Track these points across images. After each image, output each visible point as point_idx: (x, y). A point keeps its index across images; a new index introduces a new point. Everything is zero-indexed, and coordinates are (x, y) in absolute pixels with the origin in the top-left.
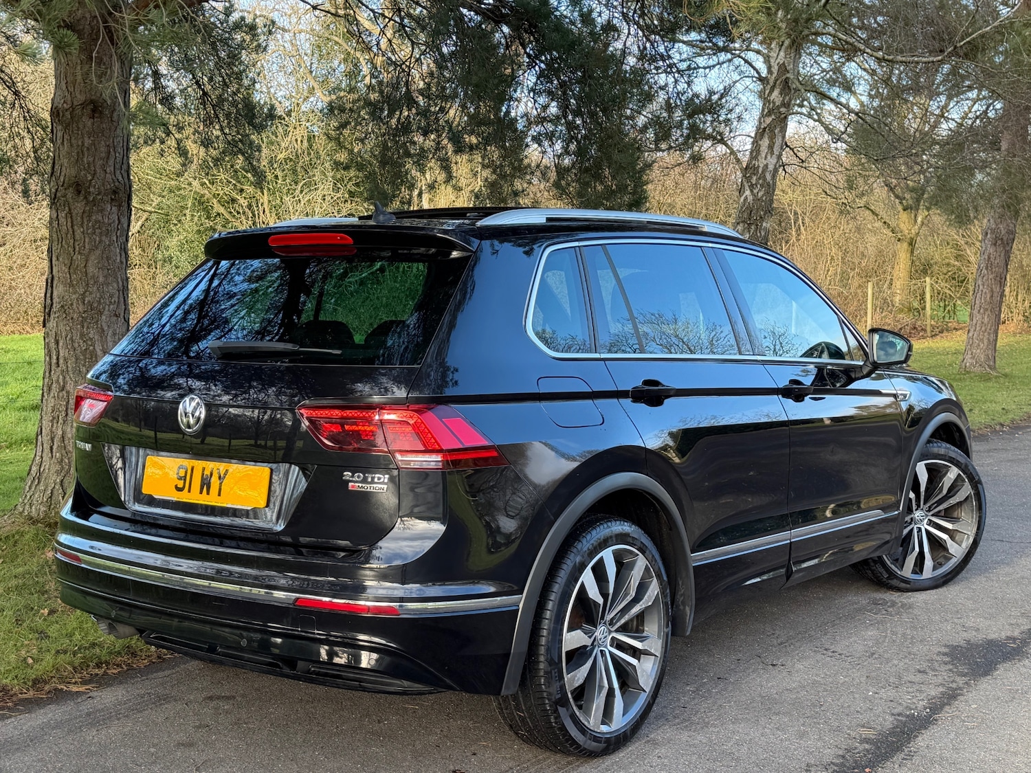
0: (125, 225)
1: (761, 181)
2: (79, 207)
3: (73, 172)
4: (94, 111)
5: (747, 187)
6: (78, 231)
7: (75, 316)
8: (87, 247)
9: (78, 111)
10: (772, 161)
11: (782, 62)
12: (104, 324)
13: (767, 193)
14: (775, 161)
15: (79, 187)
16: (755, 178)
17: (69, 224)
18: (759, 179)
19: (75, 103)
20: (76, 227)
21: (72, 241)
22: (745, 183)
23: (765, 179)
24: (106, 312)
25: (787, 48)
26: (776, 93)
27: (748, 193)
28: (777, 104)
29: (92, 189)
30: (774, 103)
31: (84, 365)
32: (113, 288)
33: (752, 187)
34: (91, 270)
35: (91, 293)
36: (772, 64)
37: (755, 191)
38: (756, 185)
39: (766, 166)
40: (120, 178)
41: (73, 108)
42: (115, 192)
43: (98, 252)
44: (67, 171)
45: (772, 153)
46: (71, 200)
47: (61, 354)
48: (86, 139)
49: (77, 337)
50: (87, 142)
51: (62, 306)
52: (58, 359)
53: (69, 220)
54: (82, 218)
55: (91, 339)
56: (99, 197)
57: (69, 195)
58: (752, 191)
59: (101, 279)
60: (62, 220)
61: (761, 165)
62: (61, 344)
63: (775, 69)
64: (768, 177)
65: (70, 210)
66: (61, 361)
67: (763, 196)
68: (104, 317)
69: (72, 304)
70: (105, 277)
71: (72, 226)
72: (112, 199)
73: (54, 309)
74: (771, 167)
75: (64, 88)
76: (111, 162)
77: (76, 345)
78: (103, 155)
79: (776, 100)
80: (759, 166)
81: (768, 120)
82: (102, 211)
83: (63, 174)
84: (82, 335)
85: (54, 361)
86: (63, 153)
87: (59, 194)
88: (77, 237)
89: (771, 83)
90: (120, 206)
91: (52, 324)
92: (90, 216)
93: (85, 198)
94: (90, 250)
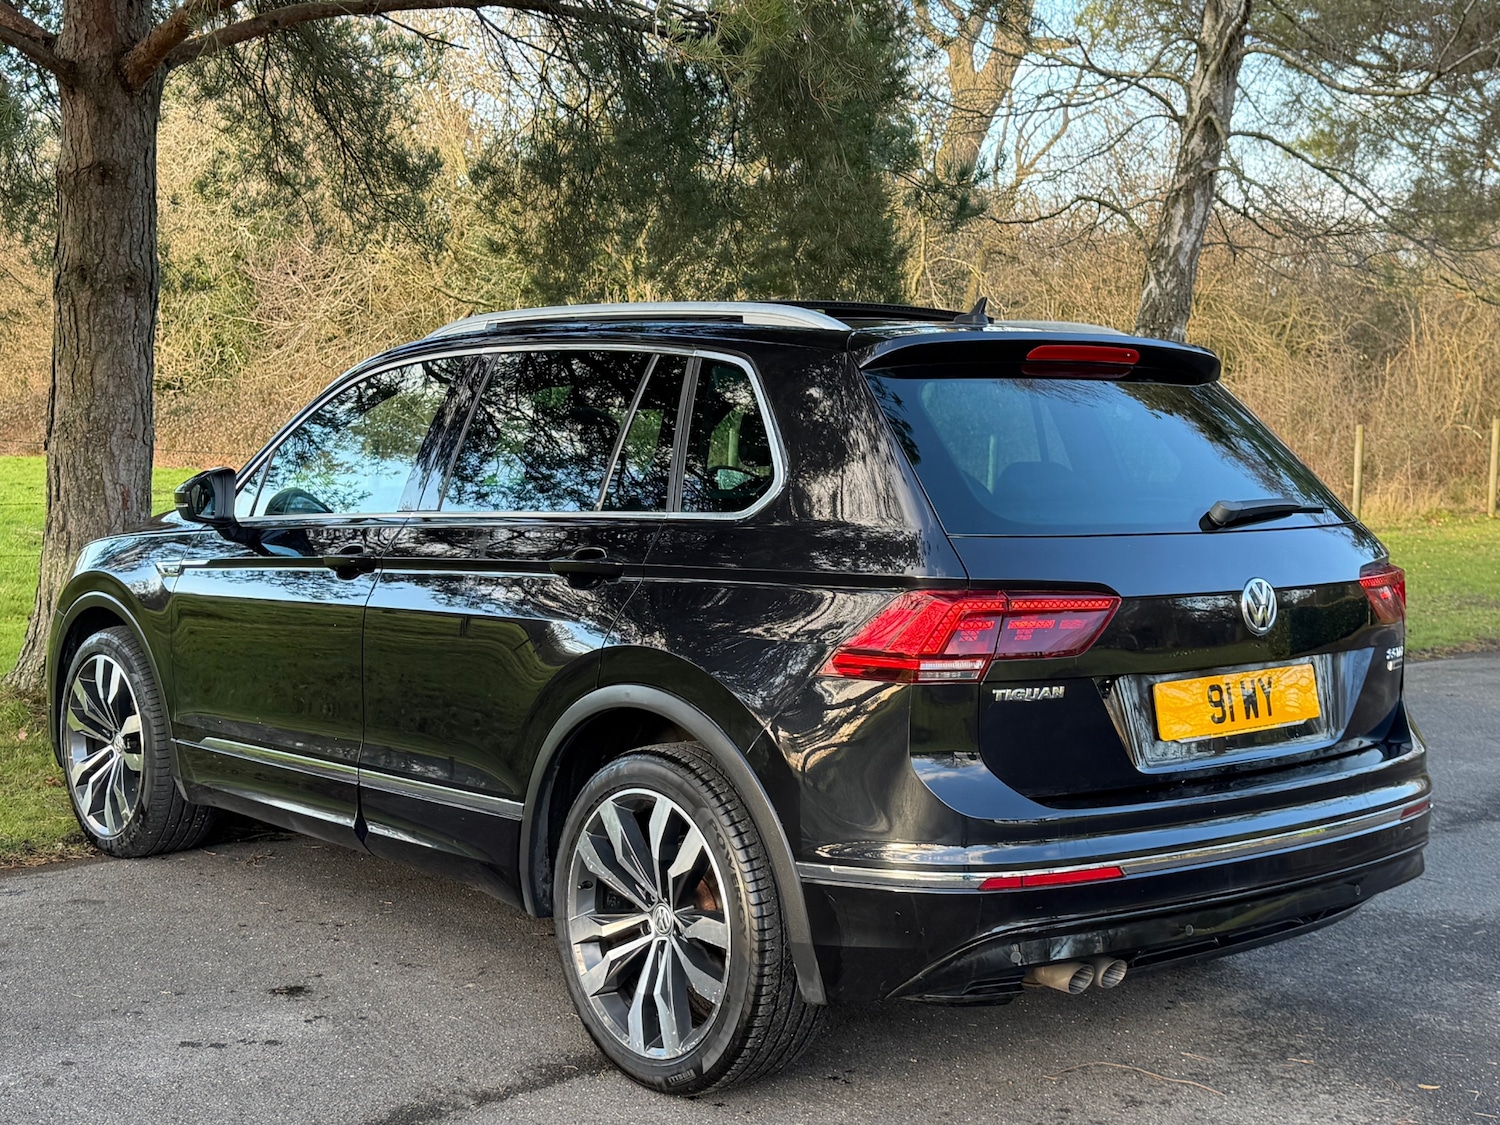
0: (147, 322)
1: (1171, 268)
2: (84, 297)
3: (77, 253)
4: (104, 175)
5: (1152, 277)
6: (83, 328)
7: (78, 436)
8: (93, 348)
9: (84, 176)
10: (1189, 238)
11: (1206, 95)
12: (114, 448)
13: (1180, 284)
14: (1194, 238)
15: (83, 272)
16: (1163, 262)
17: (72, 319)
18: (1169, 264)
19: (81, 166)
20: (80, 324)
21: (75, 341)
22: (1150, 270)
23: (1177, 266)
24: (117, 432)
25: (1213, 74)
26: (1196, 139)
27: (1153, 284)
28: (1197, 156)
29: (99, 275)
30: (1193, 154)
31: (89, 499)
32: (127, 402)
33: (1159, 275)
34: (98, 377)
35: (97, 408)
36: (1194, 97)
37: (1163, 282)
38: (1164, 272)
39: (1179, 247)
40: (138, 261)
41: (77, 171)
42: (130, 279)
43: (109, 355)
44: (72, 252)
45: (1189, 227)
46: (74, 289)
47: (62, 485)
48: (94, 211)
49: (80, 463)
50: (95, 215)
51: (63, 424)
52: (58, 490)
53: (72, 314)
54: (88, 311)
55: (97, 466)
56: (108, 285)
57: (73, 283)
58: (1158, 281)
59: (111, 390)
60: (65, 314)
61: (1173, 245)
62: (61, 472)
63: (1196, 106)
64: (1183, 262)
65: (73, 301)
66: (62, 493)
67: (1174, 288)
68: (114, 438)
69: (74, 421)
70: (117, 387)
71: (76, 323)
72: (126, 288)
73: (55, 427)
74: (1188, 248)
75: (69, 147)
76: (126, 241)
77: (79, 473)
78: (115, 231)
79: (1197, 150)
80: (1169, 246)
81: (1184, 179)
82: (113, 302)
83: (66, 255)
84: (87, 461)
85: (54, 493)
86: (67, 229)
87: (61, 282)
88: (82, 336)
89: (1191, 126)
90: (137, 296)
91: (53, 445)
92: (97, 309)
93: (91, 286)
94: (98, 353)
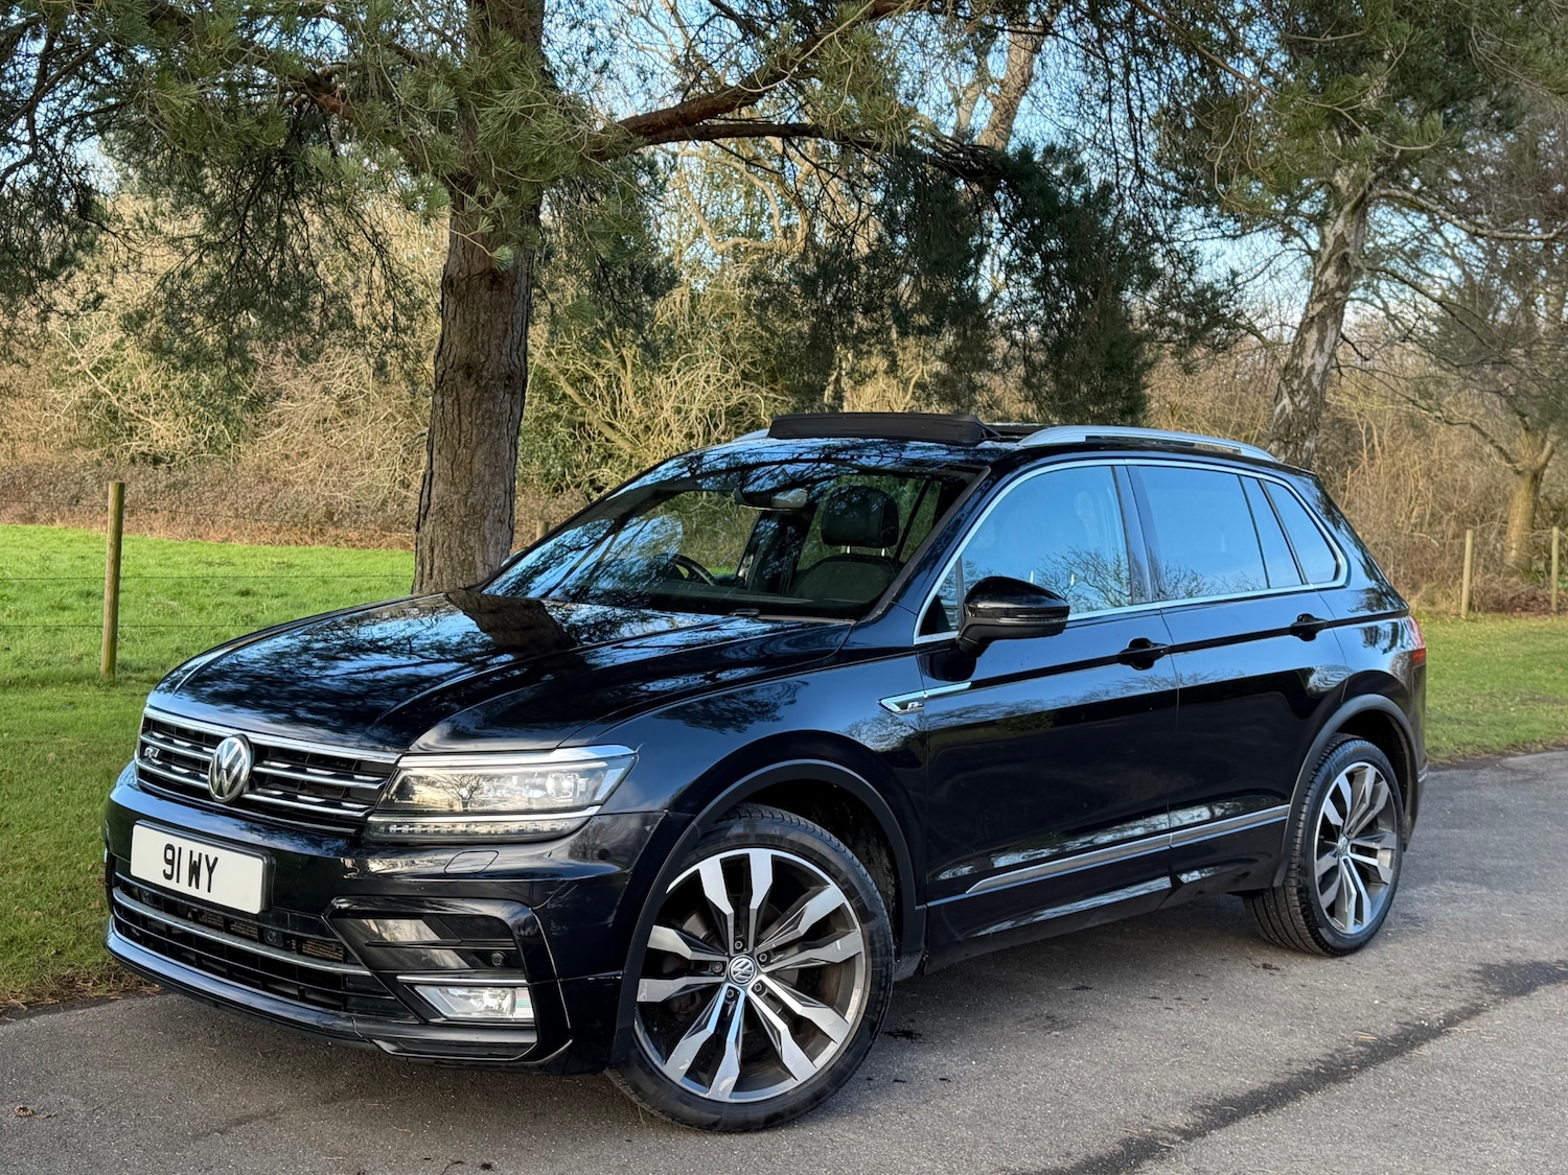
0: (518, 416)
1: (1304, 387)
2: (468, 393)
3: (464, 351)
4: (492, 282)
5: (1285, 394)
6: (466, 421)
7: (455, 520)
8: (474, 440)
9: (475, 282)
10: (1320, 362)
11: (1339, 232)
12: (487, 532)
13: (1312, 402)
14: (1326, 360)
15: (469, 370)
16: (1296, 382)
17: (456, 412)
18: (1303, 383)
19: (473, 272)
20: (463, 417)
21: (457, 432)
22: (1283, 388)
23: (1310, 384)
24: (490, 517)
25: (1347, 214)
26: (1330, 271)
27: (1286, 401)
28: (1331, 286)
29: (484, 373)
30: (1327, 284)
31: (461, 578)
32: (499, 490)
33: (1292, 394)
34: (477, 466)
35: (475, 494)
36: (1327, 234)
37: (1297, 400)
38: (1298, 391)
39: (1313, 367)
40: (517, 362)
41: (469, 277)
42: (509, 377)
43: (486, 446)
44: (459, 351)
45: (1322, 350)
46: (460, 385)
47: (436, 564)
48: (482, 314)
49: (455, 545)
50: (483, 317)
51: (441, 508)
52: (431, 569)
53: (456, 407)
54: (471, 406)
55: (471, 548)
56: (492, 382)
57: (458, 379)
58: (1292, 399)
59: (487, 478)
60: (448, 407)
61: (1306, 366)
62: (436, 552)
63: (1330, 241)
64: (1315, 381)
65: (458, 395)
66: (435, 572)
67: (1307, 406)
68: (487, 523)
69: (452, 506)
70: (492, 475)
71: (459, 415)
72: (506, 386)
73: (431, 511)
74: (1319, 369)
75: (461, 254)
76: (508, 342)
77: (454, 554)
78: (500, 333)
79: (1330, 281)
80: (1302, 367)
81: (1319, 307)
82: (493, 398)
83: (453, 354)
84: (462, 543)
85: (427, 571)
86: (454, 330)
87: (446, 377)
88: (464, 428)
89: (1324, 260)
90: (514, 393)
91: (427, 528)
92: (479, 404)
93: (477, 382)
94: (479, 443)
